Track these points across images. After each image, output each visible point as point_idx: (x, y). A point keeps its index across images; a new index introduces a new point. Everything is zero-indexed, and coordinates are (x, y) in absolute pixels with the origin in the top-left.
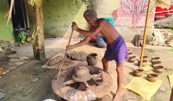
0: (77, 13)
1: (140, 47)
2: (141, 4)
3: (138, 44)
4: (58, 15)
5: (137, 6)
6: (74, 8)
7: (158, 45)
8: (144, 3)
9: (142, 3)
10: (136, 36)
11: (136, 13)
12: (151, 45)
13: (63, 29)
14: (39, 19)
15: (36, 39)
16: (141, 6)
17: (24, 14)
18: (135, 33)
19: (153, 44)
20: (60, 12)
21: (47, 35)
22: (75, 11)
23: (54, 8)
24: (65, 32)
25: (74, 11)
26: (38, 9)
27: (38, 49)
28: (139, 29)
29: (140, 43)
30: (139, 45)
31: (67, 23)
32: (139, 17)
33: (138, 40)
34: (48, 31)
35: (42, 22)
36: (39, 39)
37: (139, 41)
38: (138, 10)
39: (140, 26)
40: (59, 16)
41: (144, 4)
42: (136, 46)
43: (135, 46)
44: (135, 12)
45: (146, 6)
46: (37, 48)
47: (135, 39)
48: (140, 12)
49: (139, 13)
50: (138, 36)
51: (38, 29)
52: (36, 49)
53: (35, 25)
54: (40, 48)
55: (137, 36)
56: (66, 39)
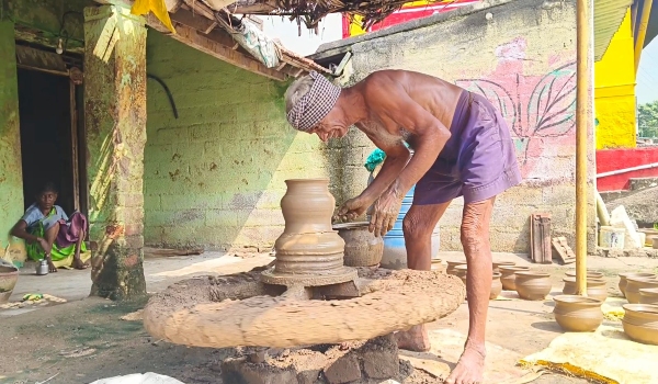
0: (285, 150)
1: (555, 265)
2: (536, 95)
3: (543, 254)
4: (209, 162)
5: (519, 105)
6: (275, 130)
7: (627, 254)
8: (547, 89)
9: (539, 90)
10: (530, 221)
11: (518, 131)
12: (600, 255)
13: (230, 218)
14: (126, 115)
15: (107, 198)
16: (535, 101)
17: (75, 161)
18: (526, 212)
19: (606, 252)
20: (220, 151)
21: (165, 246)
22: (279, 142)
23: (195, 138)
24: (236, 229)
25: (273, 144)
26: (128, 76)
27: (113, 246)
28: (538, 192)
29: (553, 247)
30: (550, 259)
31: (245, 194)
32: (532, 145)
33: (542, 236)
34: (167, 230)
35: (141, 130)
36: (122, 198)
37: (548, 239)
38: (524, 117)
39: (543, 180)
40: (215, 166)
41: (545, 94)
42: (537, 259)
43: (534, 262)
44: (517, 129)
45: (554, 103)
46: (110, 241)
47: (528, 235)
48: (533, 125)
49: (532, 130)
50: (541, 220)
51: (118, 154)
52: (103, 245)
53: (111, 136)
54: (122, 241)
55: (536, 223)
56: (243, 254)
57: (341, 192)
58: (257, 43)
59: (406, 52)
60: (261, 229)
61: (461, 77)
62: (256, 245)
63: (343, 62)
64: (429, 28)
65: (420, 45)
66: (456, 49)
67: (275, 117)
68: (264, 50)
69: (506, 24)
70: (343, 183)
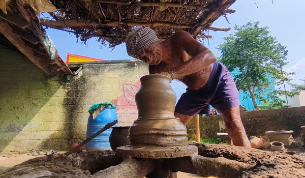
0: (44, 104)
6: (40, 94)
20: (5, 101)
22: (41, 100)
25: (38, 100)
31: (16, 124)
56: (8, 156)
57: (71, 124)
58: (49, 44)
59: (105, 71)
60: (22, 142)
61: (125, 83)
62: (18, 150)
63: (79, 70)
64: (115, 64)
65: (110, 69)
66: (124, 73)
67: (41, 88)
68: (51, 49)
69: (141, 68)
70: (72, 120)
